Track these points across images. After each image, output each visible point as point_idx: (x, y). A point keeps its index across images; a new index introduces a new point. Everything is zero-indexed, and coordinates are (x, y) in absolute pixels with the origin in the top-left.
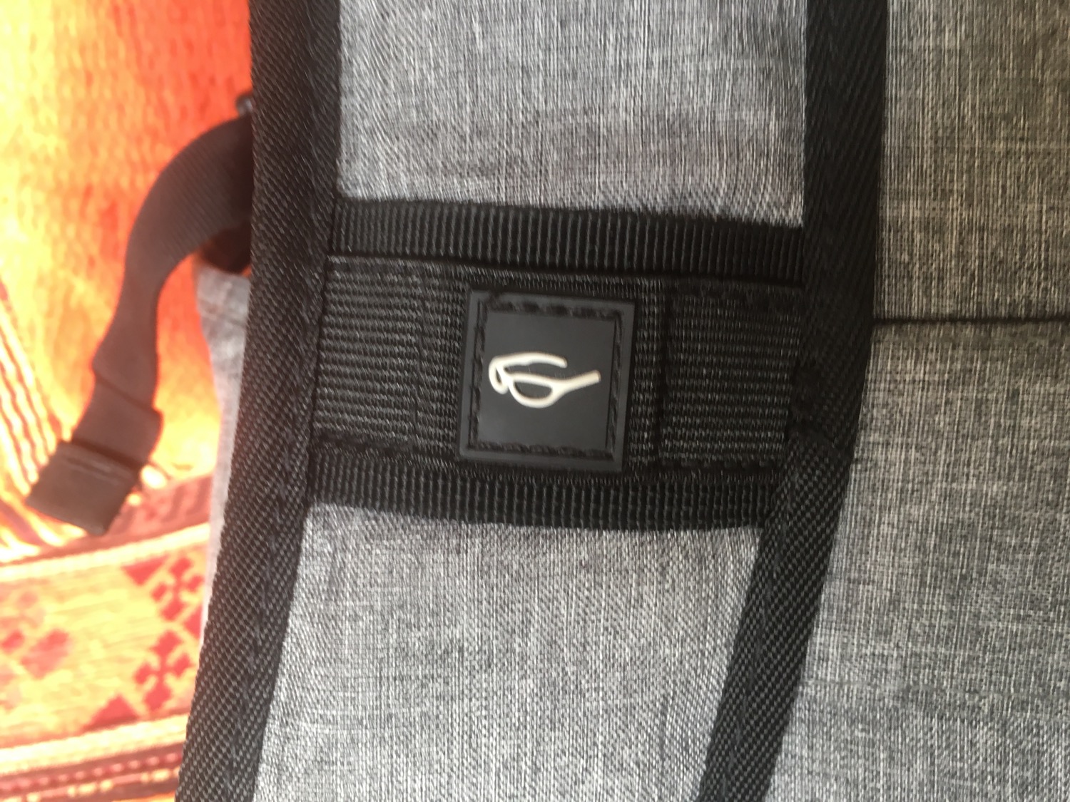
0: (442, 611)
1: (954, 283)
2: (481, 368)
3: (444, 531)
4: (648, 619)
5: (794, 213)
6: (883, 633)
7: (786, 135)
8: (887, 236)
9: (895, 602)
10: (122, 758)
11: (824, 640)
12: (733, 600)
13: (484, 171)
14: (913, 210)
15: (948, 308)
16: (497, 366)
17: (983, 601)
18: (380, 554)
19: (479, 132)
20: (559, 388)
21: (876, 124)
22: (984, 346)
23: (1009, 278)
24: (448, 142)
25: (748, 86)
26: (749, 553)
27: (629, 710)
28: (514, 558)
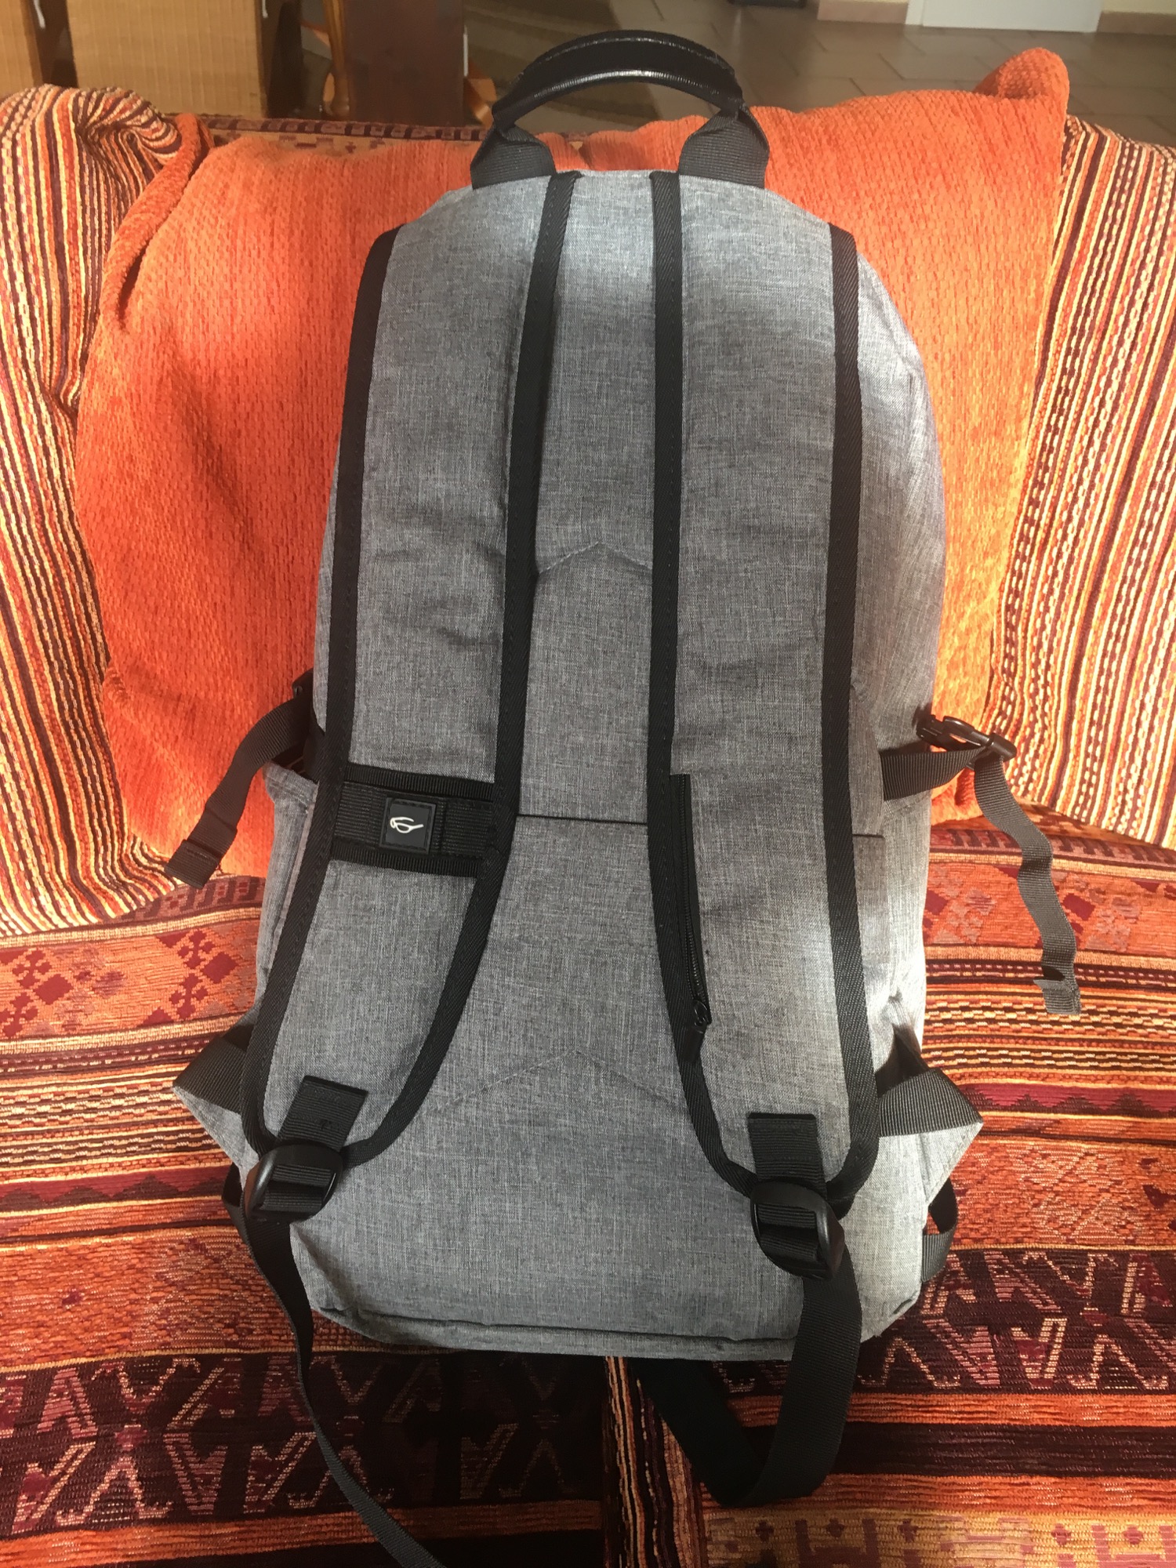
0: (370, 895)
1: (541, 805)
2: (388, 821)
3: (373, 870)
4: (436, 902)
5: (491, 779)
6: (514, 917)
7: (488, 756)
8: (523, 788)
9: (518, 906)
10: (163, 1042)
11: (496, 918)
12: (465, 901)
13: (395, 760)
14: (530, 781)
15: (540, 813)
16: (393, 820)
17: (543, 906)
18: (352, 876)
19: (394, 748)
20: (411, 828)
21: (521, 754)
22: (547, 825)
23: (557, 806)
24: (384, 750)
25: (477, 742)
26: (471, 886)
27: (427, 933)
28: (394, 880)
